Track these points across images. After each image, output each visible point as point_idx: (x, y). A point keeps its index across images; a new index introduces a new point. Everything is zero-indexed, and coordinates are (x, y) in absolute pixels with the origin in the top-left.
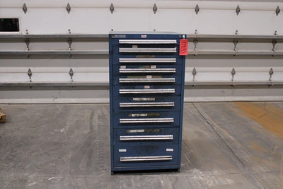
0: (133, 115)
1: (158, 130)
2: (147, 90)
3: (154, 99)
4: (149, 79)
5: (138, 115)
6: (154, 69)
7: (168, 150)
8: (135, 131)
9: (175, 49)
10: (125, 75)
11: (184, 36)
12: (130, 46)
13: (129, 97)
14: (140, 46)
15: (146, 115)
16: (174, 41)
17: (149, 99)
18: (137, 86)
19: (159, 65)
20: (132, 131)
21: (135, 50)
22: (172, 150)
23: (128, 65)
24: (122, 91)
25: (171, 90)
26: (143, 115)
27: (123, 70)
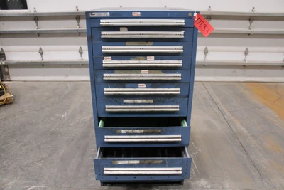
0: (123, 131)
2: (142, 89)
3: (151, 101)
4: (145, 75)
5: (130, 131)
6: (151, 61)
8: (126, 162)
9: (182, 33)
10: (112, 70)
12: (117, 28)
13: (118, 99)
14: (131, 28)
16: (181, 22)
17: (145, 101)
18: (128, 85)
19: (158, 55)
20: (120, 162)
21: (124, 34)
23: (115, 56)
24: (109, 91)
25: (175, 91)
26: (138, 131)
27: (108, 62)
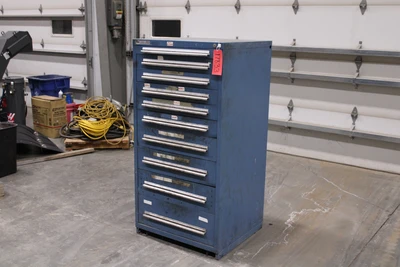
0: (159, 155)
1: (189, 185)
2: (174, 122)
3: (182, 137)
4: (177, 106)
5: (164, 156)
6: (181, 92)
7: (200, 218)
8: (161, 178)
9: (208, 64)
10: (150, 97)
11: (219, 46)
12: (154, 56)
13: (154, 128)
14: (167, 57)
15: (173, 158)
16: (205, 53)
17: (176, 135)
18: (163, 115)
19: (189, 87)
20: (158, 178)
21: (160, 62)
22: (206, 220)
23: (154, 83)
24: (147, 118)
25: (202, 127)
26: (169, 157)
27: (147, 89)
